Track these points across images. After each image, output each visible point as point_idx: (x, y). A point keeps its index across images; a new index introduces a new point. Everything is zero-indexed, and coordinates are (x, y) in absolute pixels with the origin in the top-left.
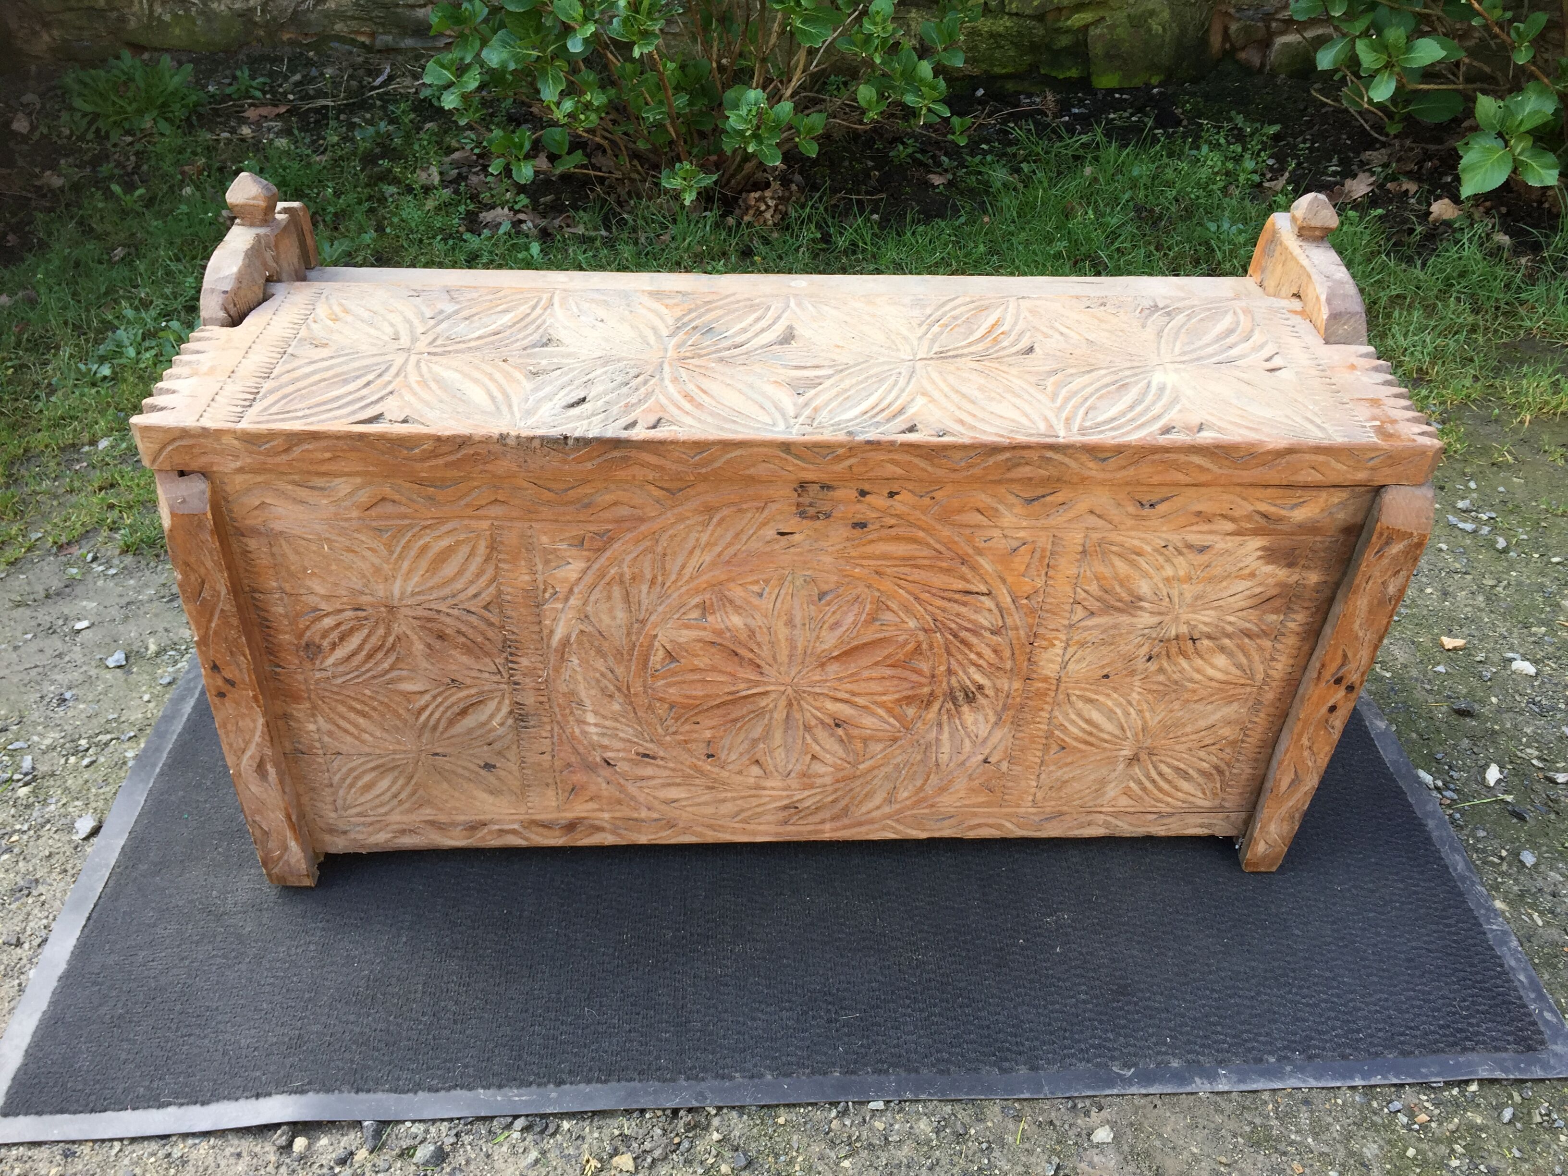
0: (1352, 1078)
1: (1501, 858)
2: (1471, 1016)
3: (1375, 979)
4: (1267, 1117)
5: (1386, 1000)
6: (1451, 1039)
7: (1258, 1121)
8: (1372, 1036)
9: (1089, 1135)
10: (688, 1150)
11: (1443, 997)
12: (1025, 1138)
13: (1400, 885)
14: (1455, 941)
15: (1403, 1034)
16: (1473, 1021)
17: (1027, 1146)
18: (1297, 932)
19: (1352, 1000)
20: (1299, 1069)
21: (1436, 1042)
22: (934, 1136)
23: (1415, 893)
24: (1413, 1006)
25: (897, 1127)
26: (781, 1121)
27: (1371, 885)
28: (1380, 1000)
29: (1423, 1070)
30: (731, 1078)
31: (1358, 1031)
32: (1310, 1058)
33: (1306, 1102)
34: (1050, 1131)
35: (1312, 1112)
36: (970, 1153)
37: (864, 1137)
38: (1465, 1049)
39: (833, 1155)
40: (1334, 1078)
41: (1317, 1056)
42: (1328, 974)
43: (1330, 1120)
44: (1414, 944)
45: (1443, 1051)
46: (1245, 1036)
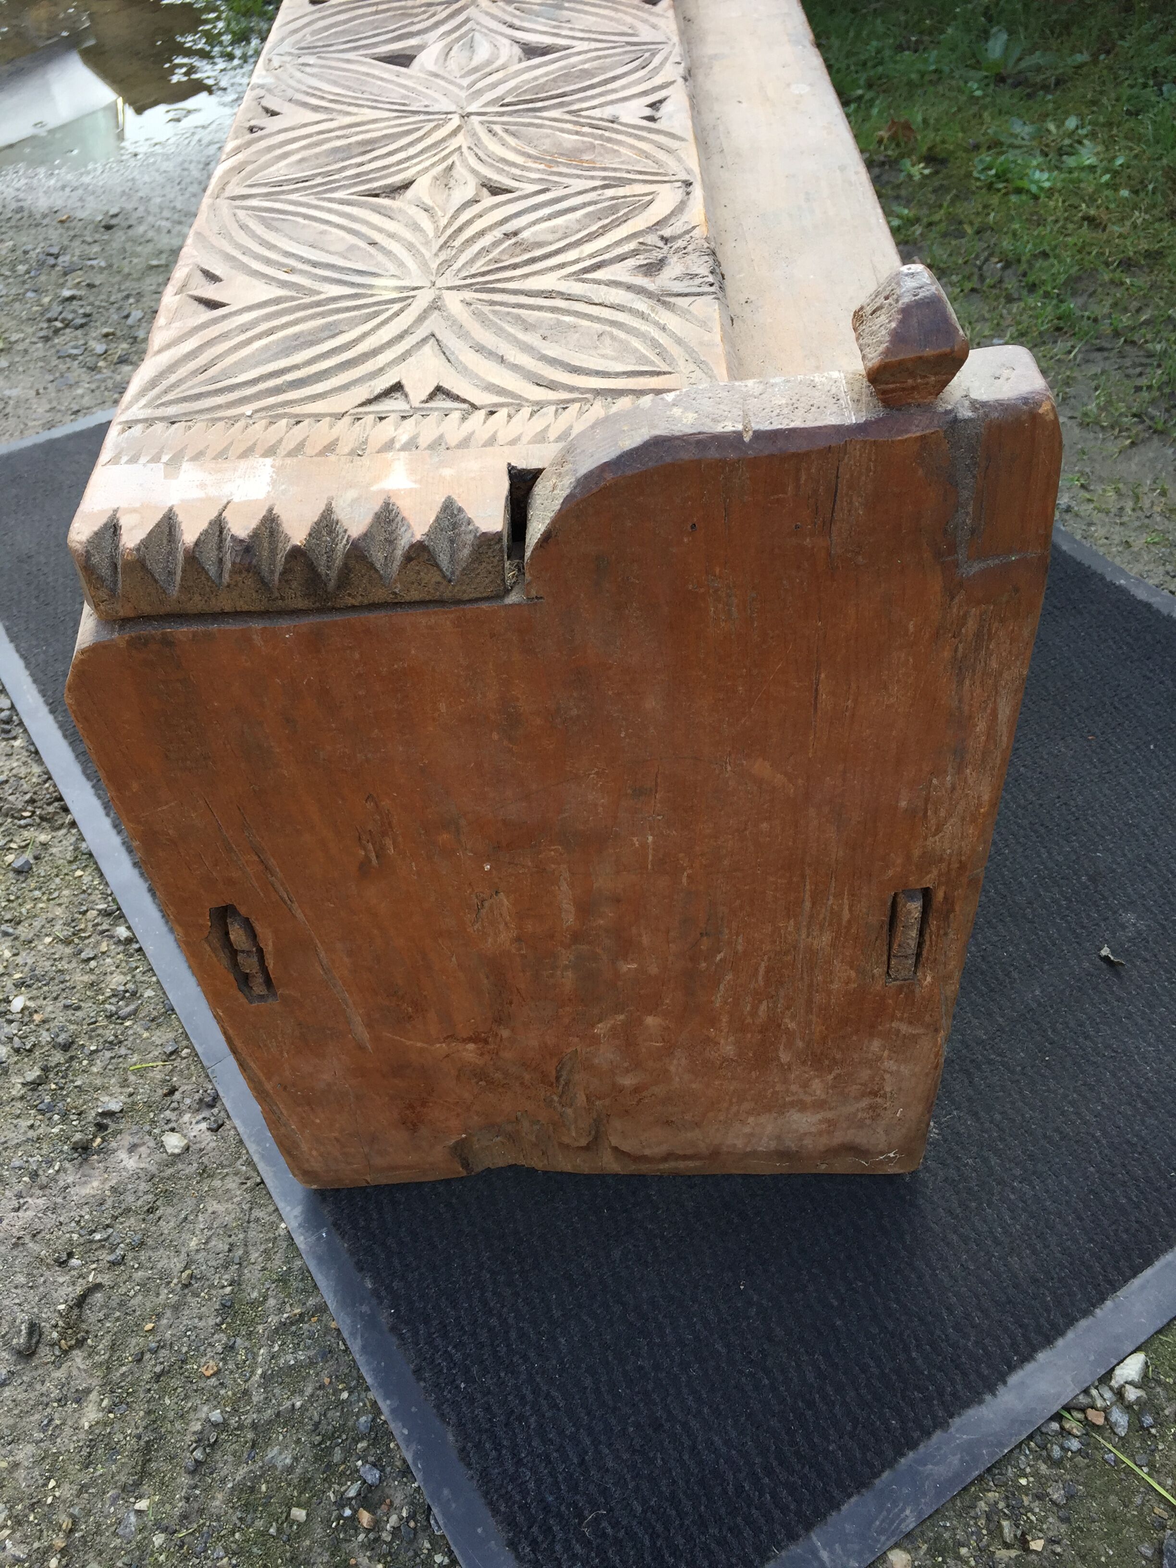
0: (387, 1397)
1: (1023, 1543)
2: (587, 1543)
3: (588, 1382)
4: (280, 1311)
5: (555, 1406)
6: (520, 1519)
7: (272, 1302)
8: (472, 1401)
9: (173, 1130)
10: (20, 827)
11: (604, 1491)
12: (141, 1073)
13: (811, 1377)
14: (739, 1489)
15: (498, 1447)
16: (578, 1548)
17: (132, 1078)
18: (617, 1254)
19: (525, 1358)
20: (370, 1322)
21: (507, 1498)
22: (108, 992)
23: (811, 1404)
24: (561, 1449)
25: (108, 960)
26: (79, 873)
27: (779, 1332)
28: (548, 1395)
29: (446, 1492)
30: (108, 815)
31: (469, 1380)
32: (393, 1329)
33: (327, 1353)
34: (160, 1092)
35: (312, 1363)
36: (100, 1031)
37: (87, 942)
38: (512, 1544)
39: (58, 927)
40: (376, 1372)
41: (401, 1337)
42: (557, 1313)
43: (309, 1390)
44: (694, 1424)
45: (495, 1511)
46: (390, 1241)
